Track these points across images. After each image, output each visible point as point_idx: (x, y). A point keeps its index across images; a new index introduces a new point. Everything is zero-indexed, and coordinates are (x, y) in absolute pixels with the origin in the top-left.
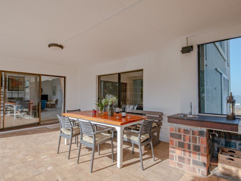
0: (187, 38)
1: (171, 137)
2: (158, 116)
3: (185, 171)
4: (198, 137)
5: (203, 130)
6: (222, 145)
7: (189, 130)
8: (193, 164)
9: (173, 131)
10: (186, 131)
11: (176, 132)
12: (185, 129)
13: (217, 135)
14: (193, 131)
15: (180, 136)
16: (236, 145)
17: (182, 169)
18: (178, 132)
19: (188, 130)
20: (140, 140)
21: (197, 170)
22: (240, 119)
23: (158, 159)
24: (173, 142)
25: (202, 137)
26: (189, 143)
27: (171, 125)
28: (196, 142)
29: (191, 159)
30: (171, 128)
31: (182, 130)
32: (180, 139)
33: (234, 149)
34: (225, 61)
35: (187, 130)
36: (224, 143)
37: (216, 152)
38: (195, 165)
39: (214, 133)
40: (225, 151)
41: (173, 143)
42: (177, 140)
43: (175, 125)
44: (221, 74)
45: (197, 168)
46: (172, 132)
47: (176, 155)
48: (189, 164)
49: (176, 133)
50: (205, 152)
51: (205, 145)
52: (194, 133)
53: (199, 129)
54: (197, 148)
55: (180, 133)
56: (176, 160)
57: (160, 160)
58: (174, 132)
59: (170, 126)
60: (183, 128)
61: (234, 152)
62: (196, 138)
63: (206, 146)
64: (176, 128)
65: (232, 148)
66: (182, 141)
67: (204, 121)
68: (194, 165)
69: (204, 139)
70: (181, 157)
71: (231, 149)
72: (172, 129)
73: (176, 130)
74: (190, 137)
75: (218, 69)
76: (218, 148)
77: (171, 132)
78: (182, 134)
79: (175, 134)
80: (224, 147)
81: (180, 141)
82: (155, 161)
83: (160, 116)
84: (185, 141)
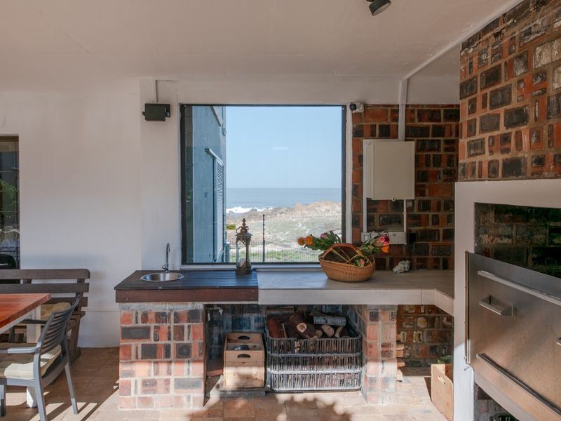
0: (156, 81)
1: (123, 338)
2: (75, 281)
3: (159, 412)
4: (186, 325)
5: (198, 308)
6: (227, 327)
7: (167, 312)
8: (176, 388)
9: (129, 321)
10: (161, 317)
11: (137, 322)
12: (159, 311)
13: (221, 311)
14: (176, 314)
15: (148, 329)
16: (250, 324)
17: (150, 409)
18: (143, 322)
19: (165, 313)
20: (40, 369)
21: (185, 399)
22: (257, 270)
23: (85, 403)
24: (130, 350)
25: (194, 324)
26: (168, 342)
27: (124, 309)
28: (183, 336)
29: (172, 378)
30: (124, 315)
31: (151, 316)
32: (148, 337)
33: (248, 330)
34: (220, 125)
35: (163, 314)
36: (230, 323)
37: (216, 344)
38: (181, 390)
39: (216, 308)
40: (233, 338)
41: (130, 352)
42: (140, 343)
43: (134, 306)
44: (214, 158)
45: (184, 394)
46: (128, 326)
47: (137, 379)
48: (167, 390)
49: (136, 325)
50: (200, 354)
51: (201, 339)
52: (178, 317)
53: (189, 306)
54: (185, 351)
55: (147, 324)
56: (136, 393)
57: (92, 405)
58: (133, 324)
59: (123, 312)
60: (154, 311)
61: (249, 338)
62: (183, 328)
63: (202, 341)
64: (137, 313)
65: (244, 331)
66: (152, 341)
67: (199, 288)
68: (179, 390)
69: (199, 326)
70: (149, 381)
71: (242, 332)
72: (125, 319)
73: (137, 318)
74: (169, 328)
75: (211, 150)
76: (220, 336)
77: (124, 325)
78: (152, 325)
79: (134, 328)
80: (231, 331)
81: (147, 342)
82: (79, 412)
83: (81, 281)
84: (158, 340)
